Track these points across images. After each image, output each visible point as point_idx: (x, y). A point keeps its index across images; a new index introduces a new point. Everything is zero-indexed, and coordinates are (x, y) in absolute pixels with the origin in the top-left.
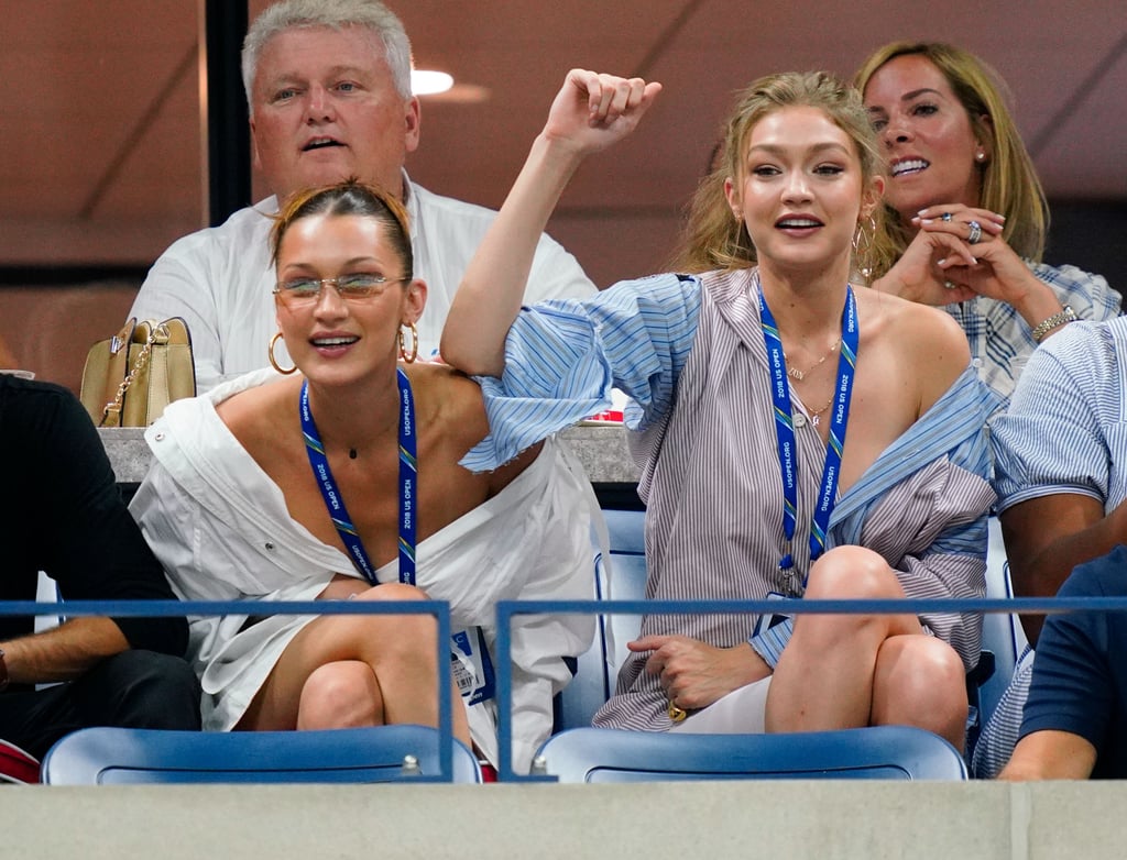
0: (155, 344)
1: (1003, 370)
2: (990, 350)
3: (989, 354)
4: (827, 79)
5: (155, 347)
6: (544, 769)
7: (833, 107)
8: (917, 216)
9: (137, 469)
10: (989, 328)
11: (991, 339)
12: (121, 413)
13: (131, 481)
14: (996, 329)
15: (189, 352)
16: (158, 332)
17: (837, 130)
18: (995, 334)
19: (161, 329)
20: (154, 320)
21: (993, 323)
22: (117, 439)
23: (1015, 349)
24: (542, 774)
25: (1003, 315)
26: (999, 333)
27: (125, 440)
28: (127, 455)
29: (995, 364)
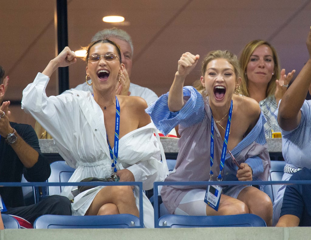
4: (228, 52)
6: (166, 225)
7: (230, 59)
9: (51, 150)
10: (264, 113)
12: (46, 135)
13: (49, 152)
17: (231, 65)
22: (45, 142)
24: (166, 226)
27: (48, 142)
28: (48, 146)
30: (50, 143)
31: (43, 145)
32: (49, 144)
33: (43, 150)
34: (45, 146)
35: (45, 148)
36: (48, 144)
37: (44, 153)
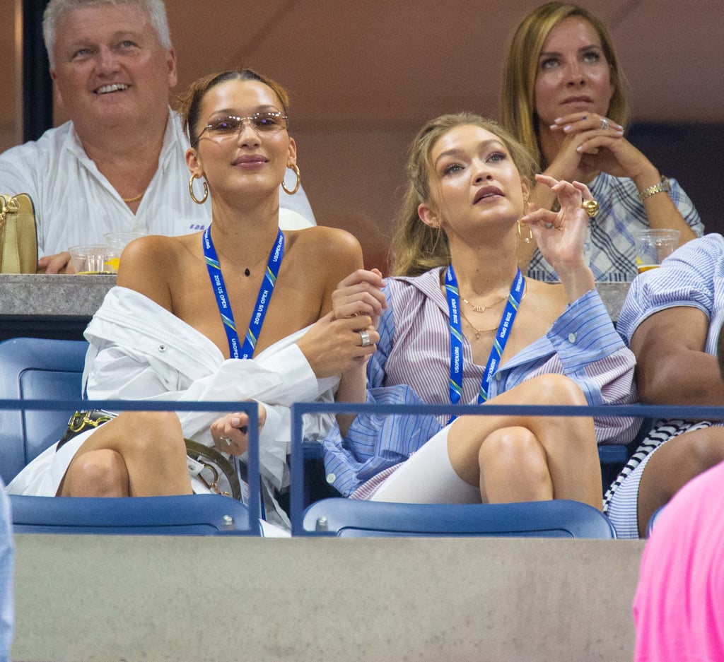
0: (9, 212)
1: (602, 252)
2: (592, 237)
3: (593, 242)
5: (9, 216)
8: (554, 123)
11: (594, 231)
14: (598, 223)
15: (33, 219)
16: (11, 204)
18: (597, 227)
19: (12, 202)
20: (8, 195)
21: (596, 219)
23: (611, 237)
25: (603, 213)
26: (601, 226)
29: (598, 249)
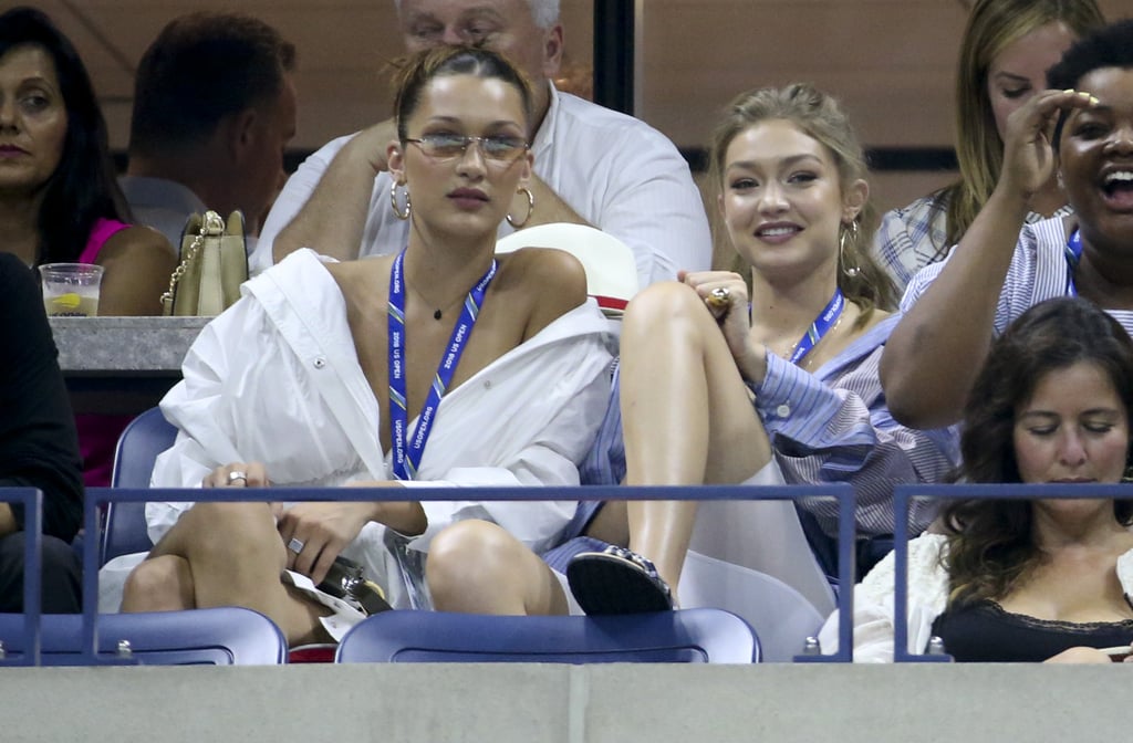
7: (805, 118)
9: (166, 358)
13: (160, 368)
27: (155, 328)
28: (157, 343)
30: (163, 330)
31: (135, 338)
32: (161, 336)
33: (135, 360)
34: (145, 345)
35: (145, 350)
36: (156, 335)
37: (138, 368)
